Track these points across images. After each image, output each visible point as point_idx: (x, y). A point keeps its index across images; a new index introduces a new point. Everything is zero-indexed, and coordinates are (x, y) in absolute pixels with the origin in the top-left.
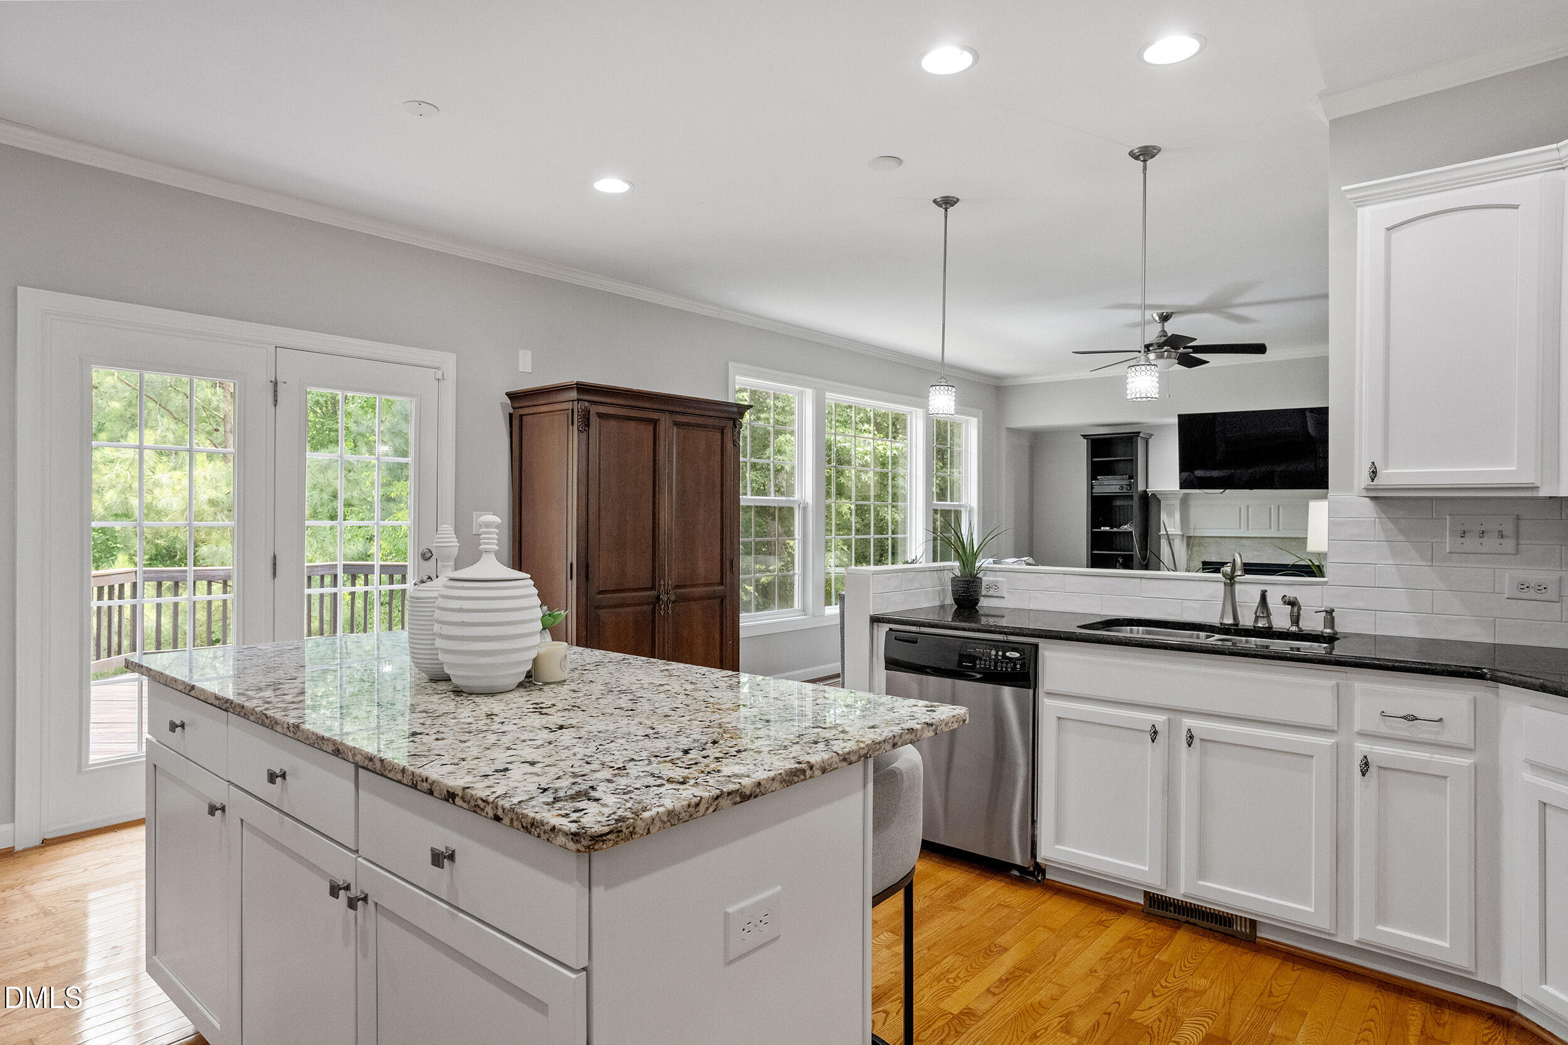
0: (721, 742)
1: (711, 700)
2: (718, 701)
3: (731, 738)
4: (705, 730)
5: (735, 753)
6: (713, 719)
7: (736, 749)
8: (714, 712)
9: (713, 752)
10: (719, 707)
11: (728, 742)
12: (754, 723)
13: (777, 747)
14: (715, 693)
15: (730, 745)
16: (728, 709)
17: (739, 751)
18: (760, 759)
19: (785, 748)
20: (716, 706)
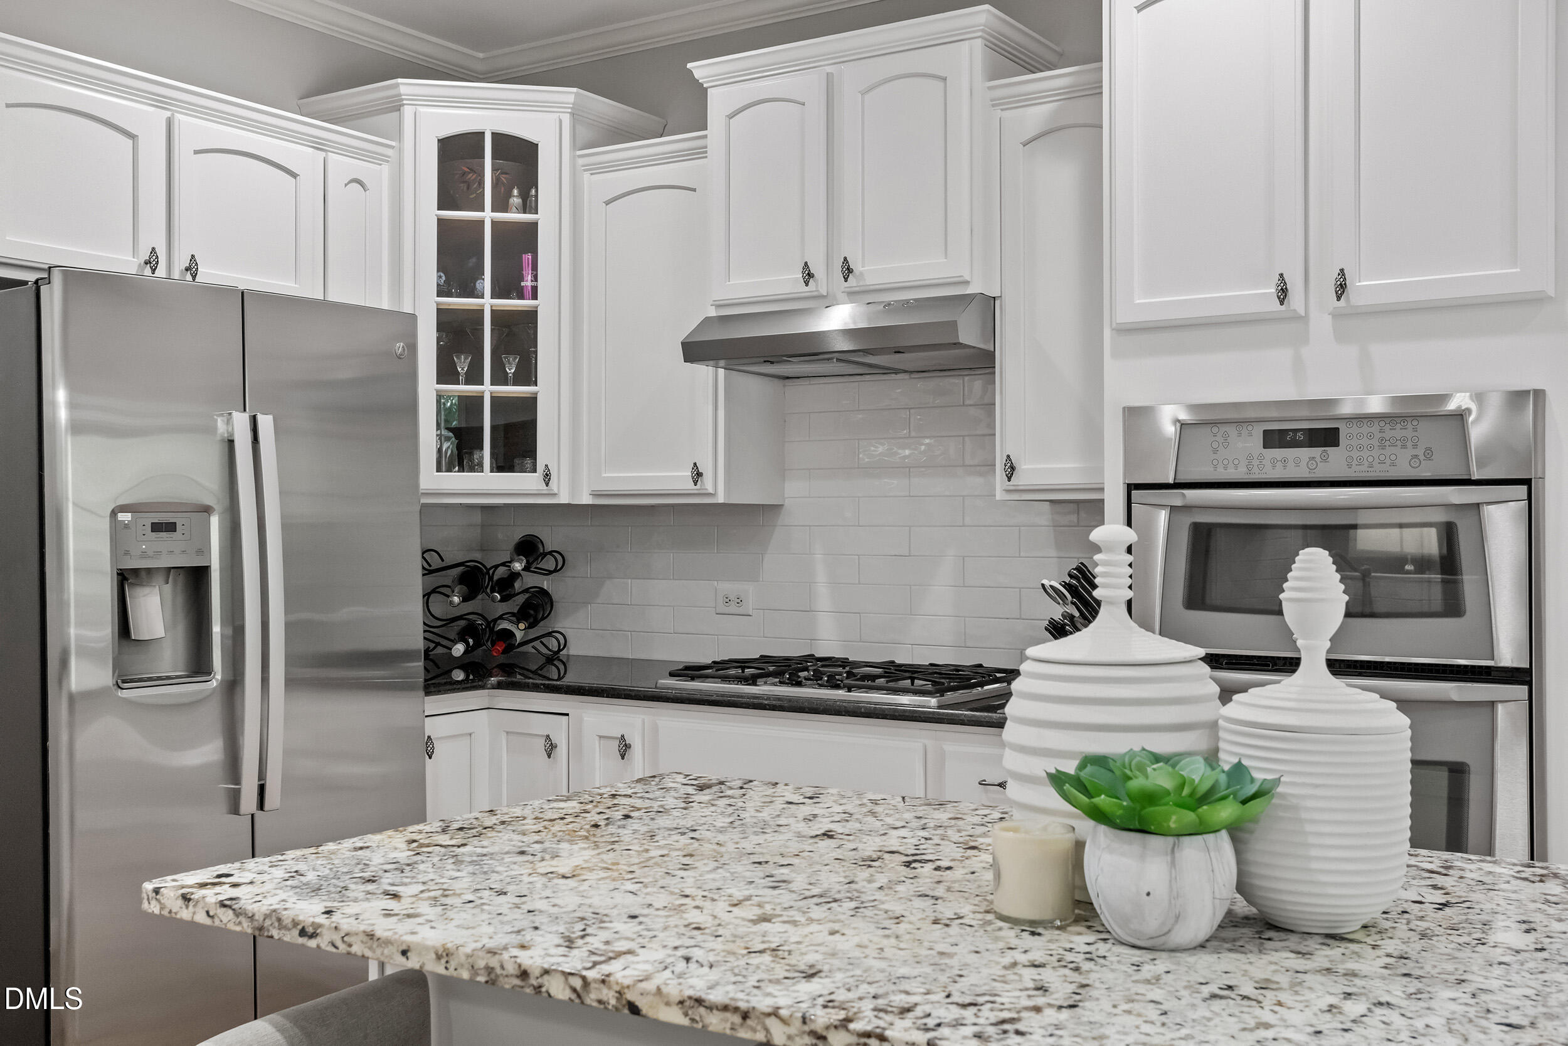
0: (588, 827)
1: (630, 886)
2: (617, 884)
3: (575, 831)
4: (617, 839)
5: (566, 817)
6: (611, 854)
7: (565, 821)
8: (613, 864)
9: (593, 817)
10: (610, 873)
11: (579, 827)
12: (544, 851)
13: (513, 823)
14: (633, 904)
15: (575, 824)
16: (591, 870)
17: (562, 819)
18: (536, 813)
19: (503, 823)
20: (616, 874)
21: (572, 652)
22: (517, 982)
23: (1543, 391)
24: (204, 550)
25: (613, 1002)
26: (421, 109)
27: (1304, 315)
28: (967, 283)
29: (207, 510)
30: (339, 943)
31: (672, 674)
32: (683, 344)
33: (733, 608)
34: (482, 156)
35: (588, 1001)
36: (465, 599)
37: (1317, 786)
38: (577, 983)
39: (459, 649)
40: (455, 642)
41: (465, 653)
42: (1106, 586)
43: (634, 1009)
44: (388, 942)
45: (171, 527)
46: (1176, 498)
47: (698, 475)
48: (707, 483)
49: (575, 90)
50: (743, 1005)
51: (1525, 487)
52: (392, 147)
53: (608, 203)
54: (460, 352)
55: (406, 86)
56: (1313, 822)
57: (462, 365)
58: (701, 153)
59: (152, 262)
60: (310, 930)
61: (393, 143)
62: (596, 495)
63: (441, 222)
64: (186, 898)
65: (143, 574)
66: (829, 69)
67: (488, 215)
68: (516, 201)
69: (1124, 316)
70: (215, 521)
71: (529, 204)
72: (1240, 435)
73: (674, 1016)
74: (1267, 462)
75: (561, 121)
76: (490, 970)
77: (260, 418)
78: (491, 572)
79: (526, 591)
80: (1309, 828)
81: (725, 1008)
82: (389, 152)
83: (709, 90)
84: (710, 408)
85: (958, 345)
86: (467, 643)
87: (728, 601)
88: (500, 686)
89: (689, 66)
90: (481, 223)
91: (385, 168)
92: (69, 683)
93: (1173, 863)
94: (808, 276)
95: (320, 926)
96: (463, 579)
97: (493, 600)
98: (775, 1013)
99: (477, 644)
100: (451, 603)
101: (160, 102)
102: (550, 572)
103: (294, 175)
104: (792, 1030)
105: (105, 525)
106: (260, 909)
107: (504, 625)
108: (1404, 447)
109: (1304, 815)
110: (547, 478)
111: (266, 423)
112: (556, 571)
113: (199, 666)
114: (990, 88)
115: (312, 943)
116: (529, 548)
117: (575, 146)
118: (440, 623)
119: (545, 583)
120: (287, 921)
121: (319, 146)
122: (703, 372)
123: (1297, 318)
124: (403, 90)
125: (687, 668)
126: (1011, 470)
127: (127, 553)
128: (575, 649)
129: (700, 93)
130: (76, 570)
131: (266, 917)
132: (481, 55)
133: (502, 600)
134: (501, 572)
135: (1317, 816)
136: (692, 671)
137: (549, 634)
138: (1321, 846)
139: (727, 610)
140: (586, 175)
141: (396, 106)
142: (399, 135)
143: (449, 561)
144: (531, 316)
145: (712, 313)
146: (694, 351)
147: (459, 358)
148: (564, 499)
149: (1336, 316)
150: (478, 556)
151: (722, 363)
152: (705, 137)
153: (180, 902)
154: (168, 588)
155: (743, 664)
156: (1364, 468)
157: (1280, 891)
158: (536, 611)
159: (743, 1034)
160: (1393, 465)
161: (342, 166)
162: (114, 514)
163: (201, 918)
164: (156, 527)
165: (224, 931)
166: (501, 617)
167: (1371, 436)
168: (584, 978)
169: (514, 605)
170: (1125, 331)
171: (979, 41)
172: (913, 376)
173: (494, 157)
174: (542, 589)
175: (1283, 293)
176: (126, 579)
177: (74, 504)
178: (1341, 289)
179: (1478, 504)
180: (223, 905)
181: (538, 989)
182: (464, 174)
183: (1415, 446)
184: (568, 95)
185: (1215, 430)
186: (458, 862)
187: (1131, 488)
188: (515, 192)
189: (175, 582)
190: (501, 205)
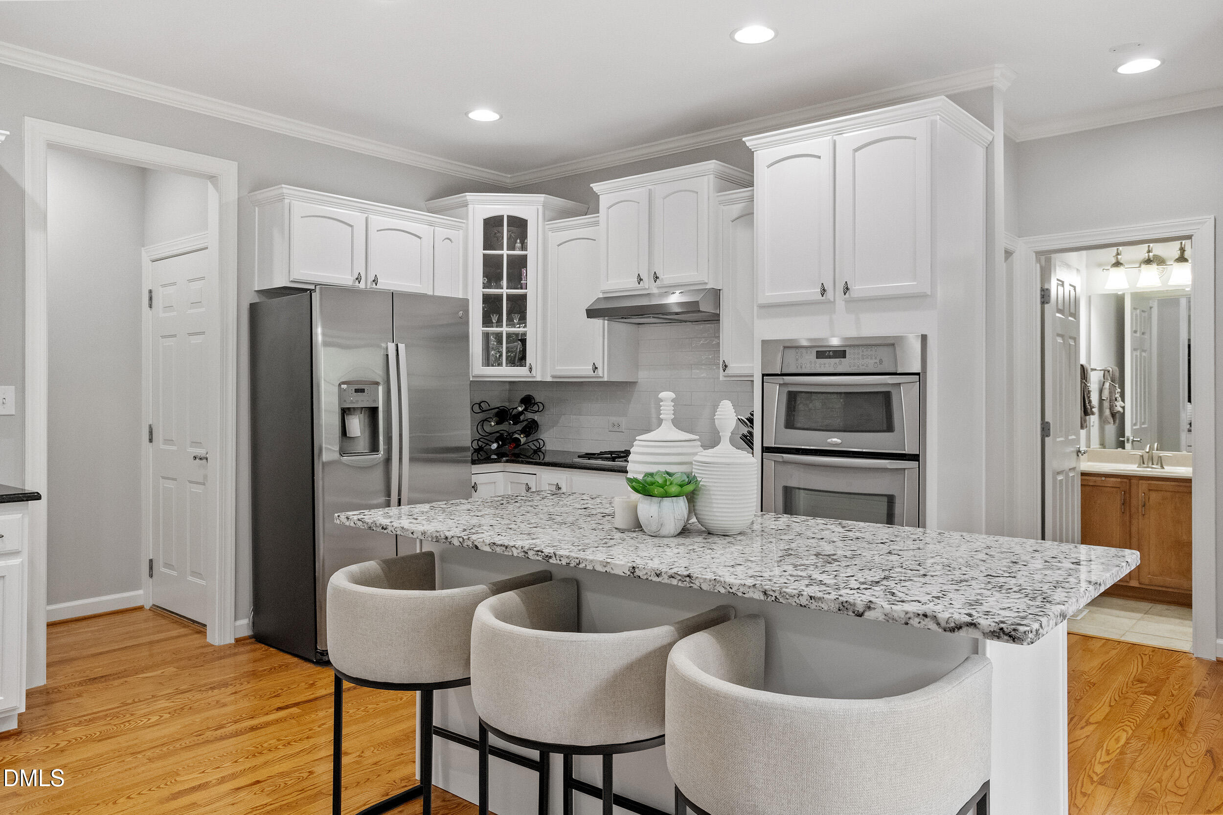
21: (547, 449)
22: (444, 541)
23: (926, 335)
24: (376, 400)
25: (471, 545)
26: (476, 206)
27: (833, 300)
28: (706, 283)
29: (377, 384)
30: (393, 531)
31: (579, 457)
32: (587, 310)
33: (616, 429)
34: (503, 226)
35: (464, 546)
36: (497, 423)
37: (715, 482)
38: (461, 540)
39: (494, 446)
40: (493, 443)
41: (497, 448)
42: (664, 414)
43: (477, 547)
44: (408, 530)
45: (362, 391)
46: (780, 380)
47: (595, 368)
48: (600, 372)
49: (544, 195)
50: (506, 544)
51: (918, 376)
52: (464, 223)
53: (558, 246)
54: (494, 313)
55: (470, 196)
56: (714, 495)
57: (494, 319)
58: (597, 224)
59: (359, 279)
60: (385, 527)
61: (464, 221)
62: (553, 377)
63: (484, 255)
64: (348, 518)
65: (352, 410)
66: (650, 187)
67: (505, 252)
68: (518, 245)
69: (762, 301)
70: (380, 388)
71: (524, 247)
72: (807, 353)
73: (487, 549)
74: (818, 365)
75: (538, 209)
76: (437, 537)
77: (399, 345)
78: (511, 410)
79: (527, 420)
80: (713, 497)
81: (501, 545)
82: (463, 225)
83: (600, 196)
84: (601, 338)
85: (699, 311)
86: (499, 444)
87: (614, 425)
88: (507, 461)
89: (591, 185)
90: (502, 255)
91: (461, 231)
92: (322, 458)
93: (660, 506)
94: (640, 280)
95: (388, 525)
96: (497, 415)
97: (510, 423)
98: (514, 546)
99: (504, 445)
100: (491, 425)
101: (363, 211)
102: (536, 412)
103: (420, 238)
104: (519, 551)
105: (336, 389)
106: (370, 521)
107: (517, 436)
108: (871, 358)
109: (711, 493)
110: (531, 369)
111: (402, 347)
112: (538, 411)
113: (374, 448)
114: (718, 196)
115: (385, 531)
116: (528, 401)
117: (544, 220)
118: (487, 434)
119: (536, 417)
120: (378, 525)
121: (431, 224)
122: (598, 323)
123: (830, 302)
124: (468, 198)
125: (587, 454)
126: (725, 367)
127: (345, 401)
128: (549, 447)
129: (597, 197)
130: (325, 411)
131: (372, 523)
132: (509, 176)
133: (513, 424)
134: (515, 412)
135: (716, 493)
136: (589, 456)
137: (537, 440)
138: (717, 503)
139: (614, 430)
140: (550, 232)
141: (465, 205)
142: (467, 218)
143: (492, 406)
144: (524, 297)
145: (601, 296)
146: (592, 313)
147: (493, 316)
148: (539, 379)
149: (847, 301)
150: (507, 404)
151: (606, 318)
152: (598, 216)
153: (346, 519)
154: (362, 416)
155: (611, 453)
156: (856, 368)
157: (705, 519)
158: (530, 430)
159: (506, 553)
160: (867, 366)
161: (441, 232)
162: (340, 385)
163: (352, 524)
164: (357, 391)
165: (359, 528)
166: (515, 432)
167: (858, 354)
168: (463, 538)
169: (519, 427)
170: (762, 307)
171: (712, 176)
172: (694, 323)
173: (508, 226)
174: (534, 420)
175: (823, 291)
176: (345, 412)
177: (324, 380)
178: (846, 289)
179: (900, 383)
180: (359, 520)
181: (450, 543)
182: (495, 233)
183: (876, 358)
184: (541, 198)
185: (797, 350)
186: (444, 511)
187: (763, 375)
188: (518, 241)
189: (365, 413)
190: (511, 247)
